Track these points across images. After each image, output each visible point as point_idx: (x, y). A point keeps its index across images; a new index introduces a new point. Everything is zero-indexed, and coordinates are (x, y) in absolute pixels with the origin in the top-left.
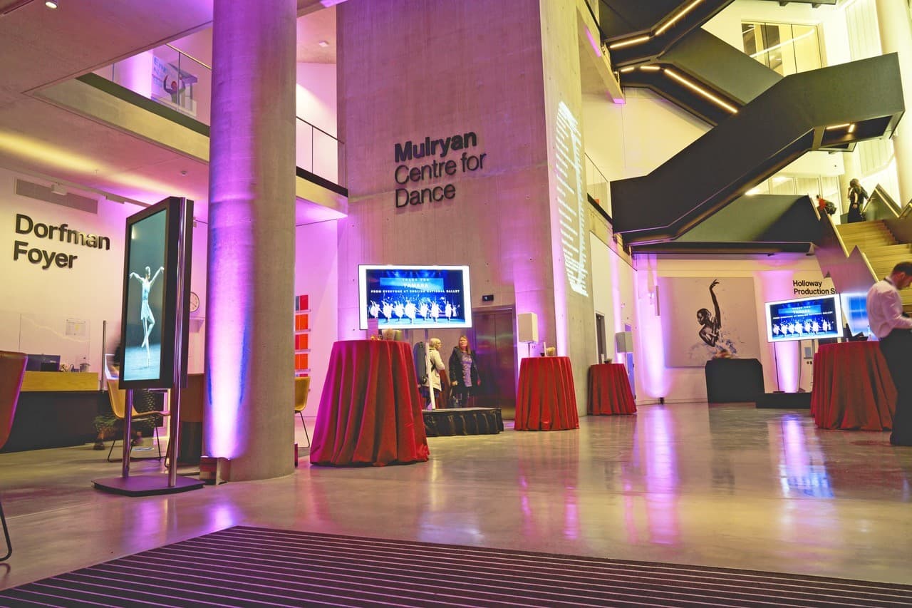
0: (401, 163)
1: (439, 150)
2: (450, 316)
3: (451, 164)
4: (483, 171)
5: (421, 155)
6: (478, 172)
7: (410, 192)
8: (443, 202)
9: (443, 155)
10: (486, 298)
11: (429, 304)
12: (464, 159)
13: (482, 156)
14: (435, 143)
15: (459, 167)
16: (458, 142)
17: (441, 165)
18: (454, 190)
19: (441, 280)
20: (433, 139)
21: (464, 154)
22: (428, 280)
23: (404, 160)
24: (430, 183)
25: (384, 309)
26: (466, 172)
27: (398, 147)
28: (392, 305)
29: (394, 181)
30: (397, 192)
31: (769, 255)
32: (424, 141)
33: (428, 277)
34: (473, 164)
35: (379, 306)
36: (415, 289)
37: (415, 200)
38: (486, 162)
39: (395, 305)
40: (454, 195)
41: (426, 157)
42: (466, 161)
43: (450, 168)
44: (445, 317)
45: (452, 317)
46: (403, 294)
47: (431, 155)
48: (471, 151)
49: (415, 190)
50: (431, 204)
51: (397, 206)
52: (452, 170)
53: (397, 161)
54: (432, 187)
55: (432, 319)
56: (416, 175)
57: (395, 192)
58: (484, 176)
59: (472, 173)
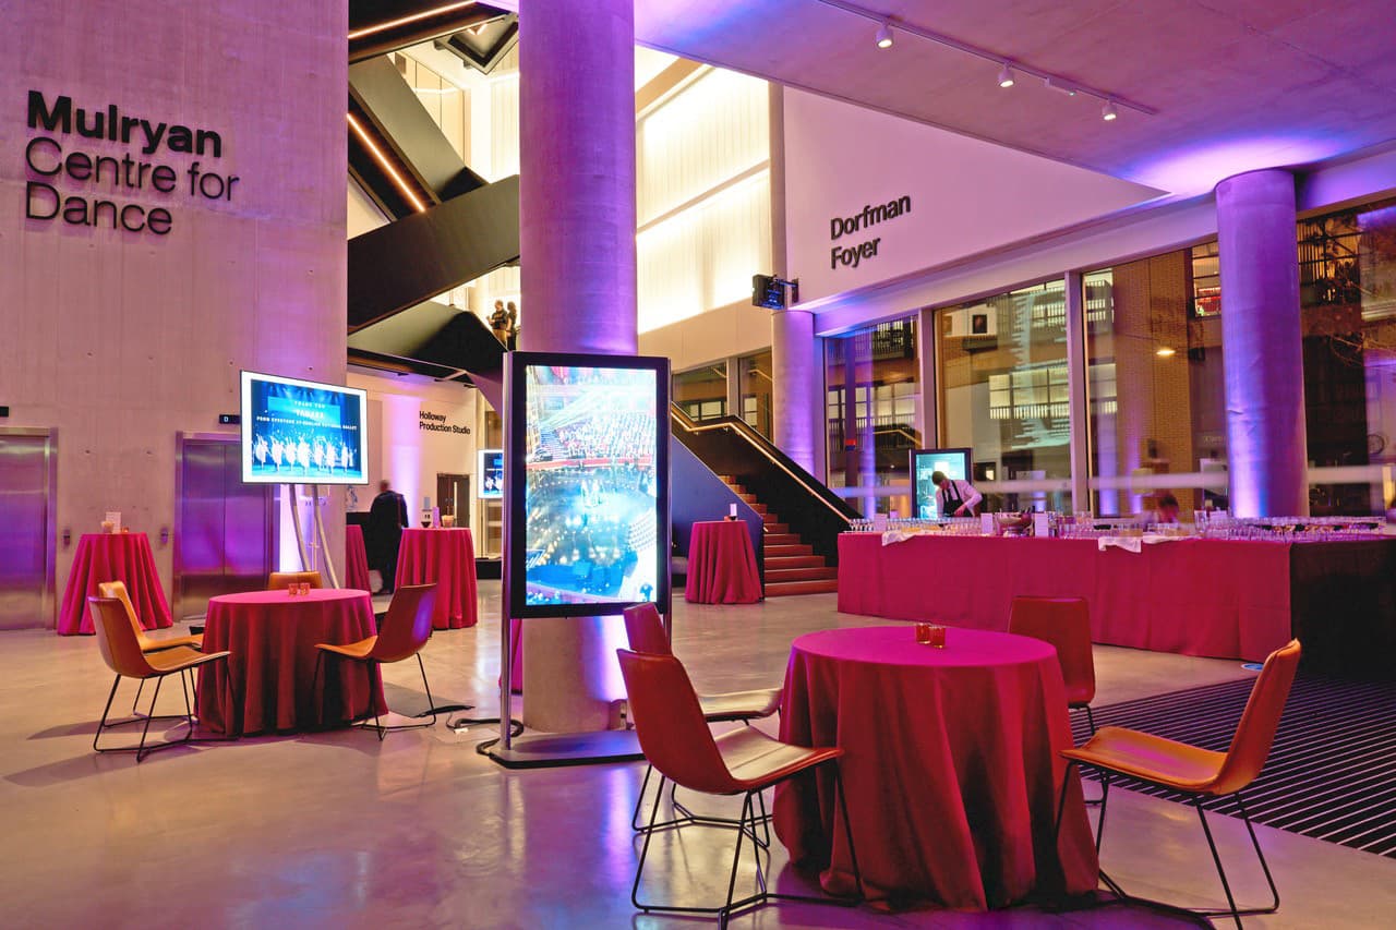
0: (39, 132)
1: (138, 140)
2: (346, 466)
3: (164, 173)
4: (231, 206)
5: (97, 133)
6: (220, 202)
7: (64, 197)
8: (142, 236)
9: (149, 150)
10: (226, 419)
11: (324, 445)
12: (193, 172)
13: (231, 181)
14: (129, 123)
15: (182, 183)
16: (182, 140)
17: (143, 168)
18: (169, 221)
19: (337, 409)
20: (126, 111)
21: (196, 164)
22: (323, 406)
23: (50, 127)
24: (112, 193)
25: (273, 449)
26: (196, 197)
27: (35, 99)
28: (282, 443)
29: (21, 162)
30: (31, 188)
31: (400, 374)
32: (105, 111)
33: (323, 403)
34: (213, 187)
35: (266, 443)
36: (309, 420)
37: (77, 214)
38: (238, 191)
39: (285, 442)
40: (169, 229)
41: (105, 141)
42: (198, 179)
43: (163, 180)
44: (341, 468)
45: (349, 468)
46: (296, 426)
47: (119, 142)
48: (207, 163)
49: (76, 194)
50: (116, 232)
51: (29, 216)
52: (167, 184)
53: (32, 124)
54: (121, 201)
55: (327, 470)
56: (78, 167)
57: (25, 184)
58: (234, 214)
59: (210, 202)
